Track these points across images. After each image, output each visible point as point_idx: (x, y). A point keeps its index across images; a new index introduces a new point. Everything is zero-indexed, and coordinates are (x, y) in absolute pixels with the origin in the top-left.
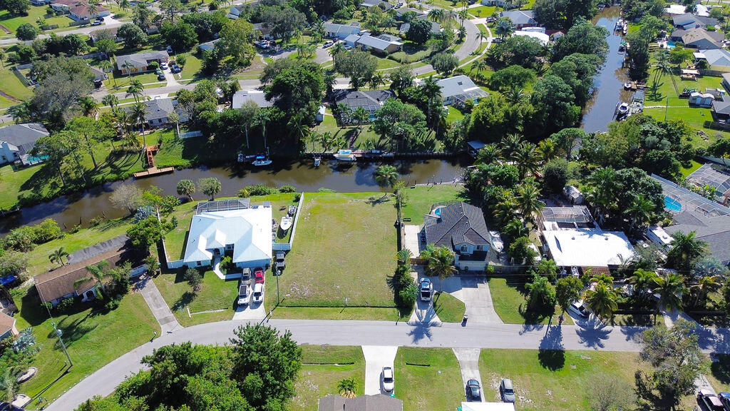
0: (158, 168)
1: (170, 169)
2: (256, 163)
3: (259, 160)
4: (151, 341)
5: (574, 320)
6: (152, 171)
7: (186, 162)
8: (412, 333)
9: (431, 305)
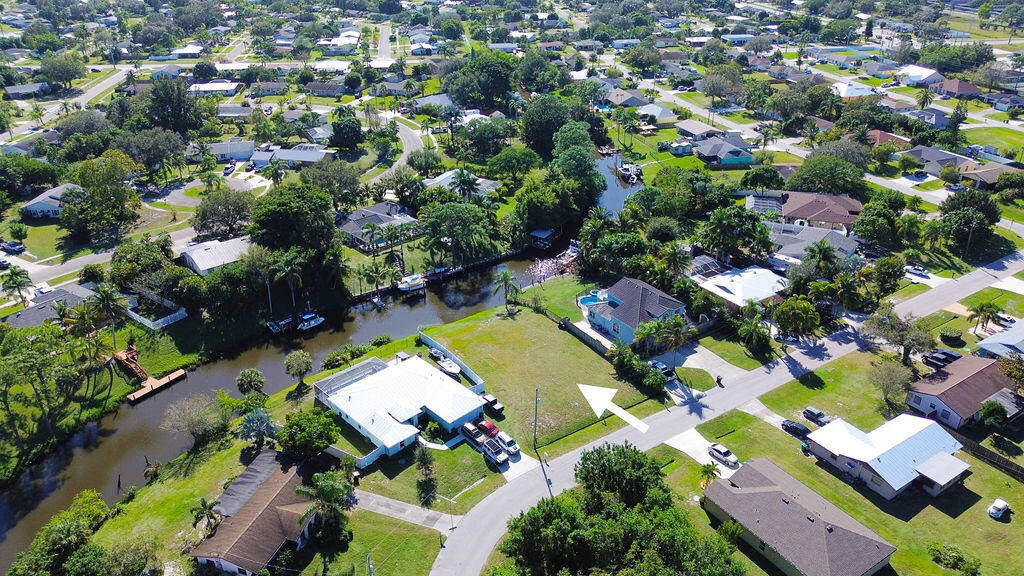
0: (159, 377)
1: (181, 372)
2: (304, 326)
3: (307, 320)
4: (443, 546)
5: (793, 347)
6: (152, 384)
7: (192, 358)
8: (691, 412)
9: (676, 382)
